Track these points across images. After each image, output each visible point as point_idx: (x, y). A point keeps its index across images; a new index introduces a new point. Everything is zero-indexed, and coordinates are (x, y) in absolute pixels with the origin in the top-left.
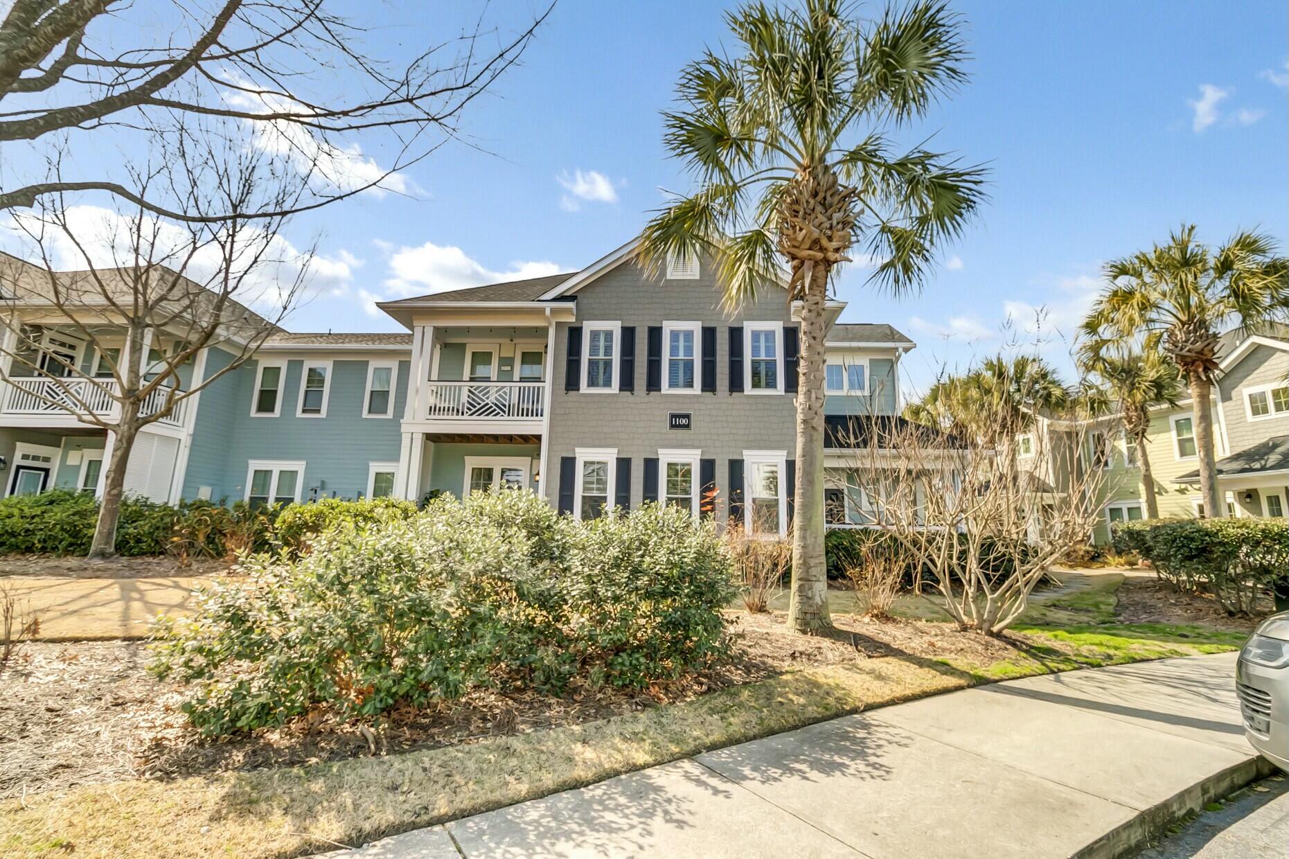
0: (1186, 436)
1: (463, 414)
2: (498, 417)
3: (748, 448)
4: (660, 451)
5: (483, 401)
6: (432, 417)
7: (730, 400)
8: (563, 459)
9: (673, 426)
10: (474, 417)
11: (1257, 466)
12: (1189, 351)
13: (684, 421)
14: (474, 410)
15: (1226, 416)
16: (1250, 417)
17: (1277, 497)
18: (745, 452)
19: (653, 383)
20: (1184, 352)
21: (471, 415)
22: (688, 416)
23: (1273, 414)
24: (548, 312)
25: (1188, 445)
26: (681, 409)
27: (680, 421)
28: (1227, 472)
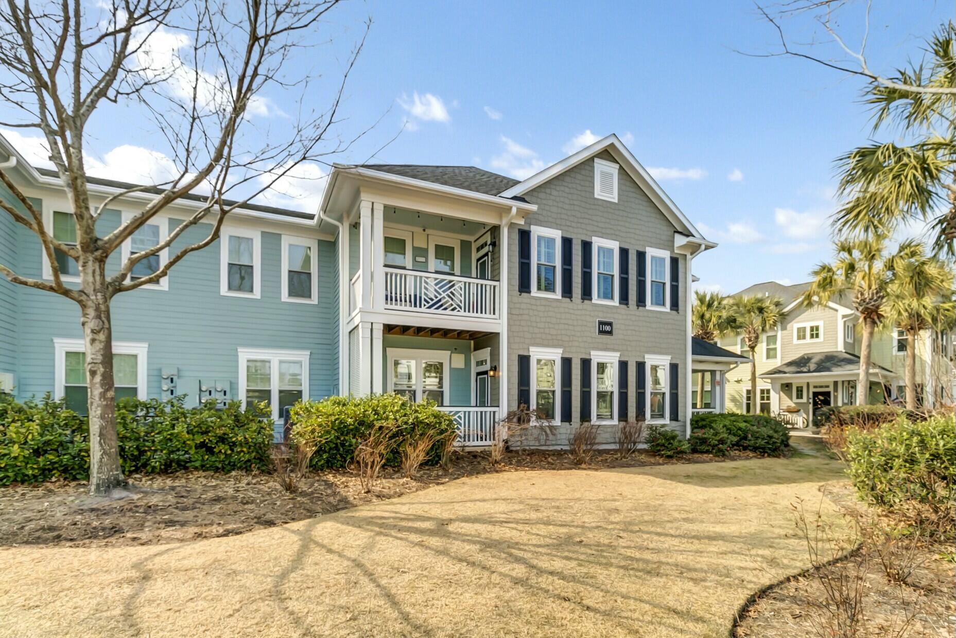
0: (772, 346)
1: (420, 307)
2: (455, 312)
3: (648, 352)
4: (593, 353)
5: (440, 294)
6: (389, 306)
7: (637, 313)
8: (519, 356)
9: (601, 332)
10: (432, 310)
11: (805, 370)
12: (873, 306)
13: (608, 328)
14: (431, 303)
15: (782, 339)
16: (795, 341)
17: (802, 387)
18: (647, 356)
19: (587, 293)
20: (869, 306)
21: (429, 307)
22: (610, 324)
23: (808, 340)
24: (514, 210)
25: (772, 353)
26: (605, 318)
27: (605, 329)
28: (789, 373)
